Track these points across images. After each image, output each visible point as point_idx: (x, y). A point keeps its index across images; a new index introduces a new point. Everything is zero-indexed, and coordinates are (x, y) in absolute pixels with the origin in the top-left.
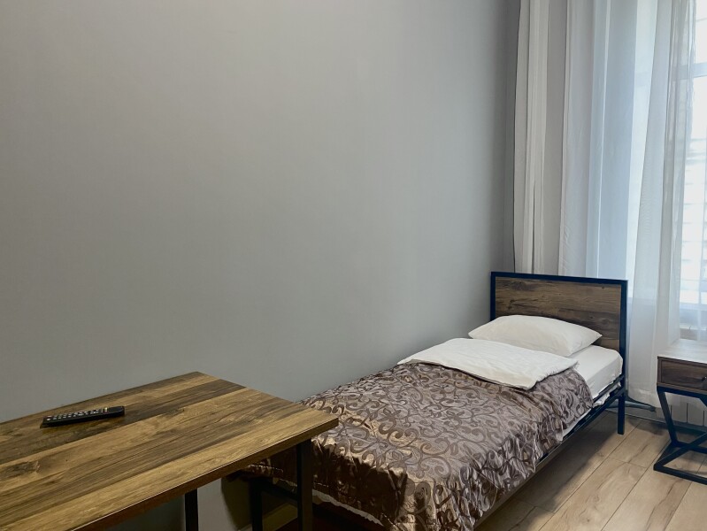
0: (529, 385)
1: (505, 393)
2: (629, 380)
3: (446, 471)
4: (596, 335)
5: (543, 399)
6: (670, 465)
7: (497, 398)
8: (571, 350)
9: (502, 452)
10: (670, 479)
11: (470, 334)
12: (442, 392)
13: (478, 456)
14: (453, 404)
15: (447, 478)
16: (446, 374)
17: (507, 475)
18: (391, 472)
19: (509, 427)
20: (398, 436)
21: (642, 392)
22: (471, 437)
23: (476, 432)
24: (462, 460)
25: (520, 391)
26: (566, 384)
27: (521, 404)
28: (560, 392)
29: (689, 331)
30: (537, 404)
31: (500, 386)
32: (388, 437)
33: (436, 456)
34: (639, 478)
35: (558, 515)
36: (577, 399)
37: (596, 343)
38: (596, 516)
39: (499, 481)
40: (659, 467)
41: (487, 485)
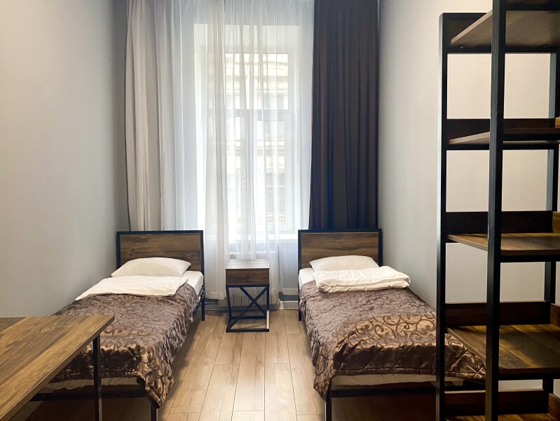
0: (173, 293)
1: (160, 301)
2: (206, 289)
3: (158, 341)
4: (188, 264)
5: (180, 300)
6: (232, 328)
7: (158, 304)
8: (181, 273)
9: (174, 328)
10: (235, 335)
11: (112, 275)
12: (125, 307)
13: (166, 331)
14: (136, 311)
15: (159, 343)
16: (119, 298)
17: (177, 341)
18: (129, 348)
19: (173, 316)
20: (120, 332)
21: (213, 293)
22: (159, 323)
23: (159, 321)
24: (161, 334)
25: (169, 297)
26: (186, 291)
27: (172, 304)
28: (187, 296)
29: (233, 255)
30: (179, 303)
31: (157, 298)
32: (113, 334)
33: (149, 334)
34: (221, 338)
35: (190, 366)
36: (193, 298)
37: (189, 269)
38: (209, 360)
39: (175, 344)
40: (228, 330)
41: (172, 346)
